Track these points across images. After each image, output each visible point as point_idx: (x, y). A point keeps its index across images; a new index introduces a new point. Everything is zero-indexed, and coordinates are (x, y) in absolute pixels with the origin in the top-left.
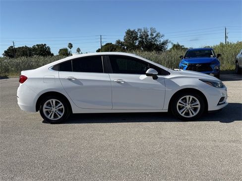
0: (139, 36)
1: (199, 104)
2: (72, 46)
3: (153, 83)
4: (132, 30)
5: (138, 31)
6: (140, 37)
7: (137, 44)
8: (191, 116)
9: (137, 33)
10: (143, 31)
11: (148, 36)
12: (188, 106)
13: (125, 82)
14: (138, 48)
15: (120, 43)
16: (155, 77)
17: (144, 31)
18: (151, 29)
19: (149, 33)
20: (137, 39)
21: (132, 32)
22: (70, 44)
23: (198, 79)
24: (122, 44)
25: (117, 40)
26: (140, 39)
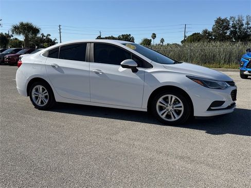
0: (231, 25)
1: (183, 107)
2: (155, 37)
3: (131, 77)
4: (223, 18)
5: (230, 19)
6: (233, 27)
7: (228, 34)
8: (173, 119)
9: (229, 21)
10: (237, 19)
11: (242, 25)
12: (170, 108)
13: (103, 73)
14: (229, 38)
15: (207, 33)
16: (135, 70)
17: (239, 20)
18: (247, 17)
19: (244, 22)
20: (228, 29)
21: (223, 21)
22: (154, 34)
23: (185, 76)
24: (210, 34)
25: (204, 29)
26: (232, 29)
